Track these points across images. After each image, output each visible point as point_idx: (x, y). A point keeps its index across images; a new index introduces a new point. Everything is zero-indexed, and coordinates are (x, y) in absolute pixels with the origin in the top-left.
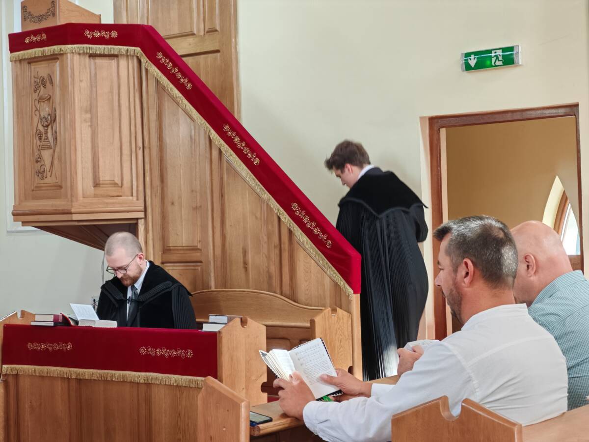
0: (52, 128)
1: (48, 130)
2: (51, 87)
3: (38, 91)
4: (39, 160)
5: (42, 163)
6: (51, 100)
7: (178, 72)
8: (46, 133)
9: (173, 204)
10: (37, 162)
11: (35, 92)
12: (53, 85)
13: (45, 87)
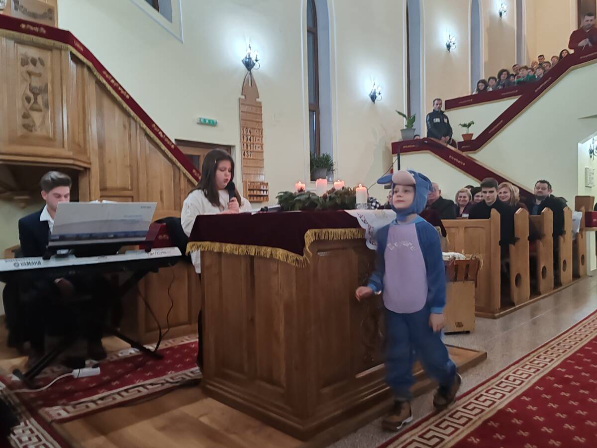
1: (38, 98)
2: (41, 66)
3: (26, 66)
4: (28, 117)
5: (30, 119)
6: (42, 77)
9: (110, 162)
10: (24, 117)
11: (23, 66)
12: (44, 67)
13: (34, 65)
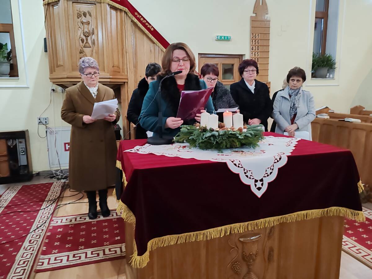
0: (91, 38)
1: (88, 39)
2: (90, 17)
3: (80, 18)
4: (82, 52)
5: (84, 54)
6: (90, 24)
7: (146, 22)
8: (87, 40)
9: (141, 77)
10: (80, 53)
11: (78, 18)
12: (91, 17)
13: (85, 17)
